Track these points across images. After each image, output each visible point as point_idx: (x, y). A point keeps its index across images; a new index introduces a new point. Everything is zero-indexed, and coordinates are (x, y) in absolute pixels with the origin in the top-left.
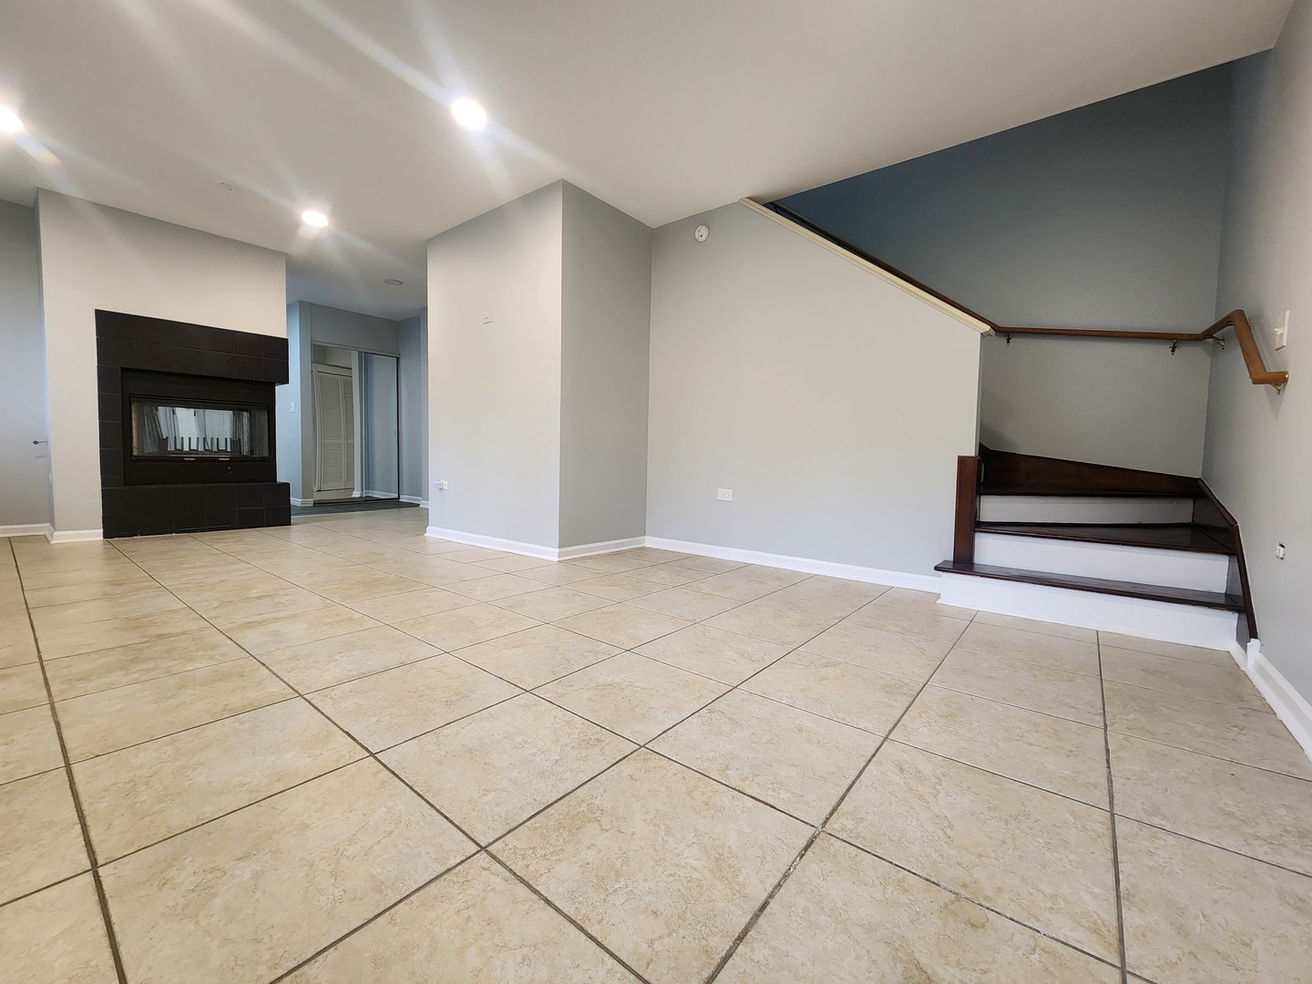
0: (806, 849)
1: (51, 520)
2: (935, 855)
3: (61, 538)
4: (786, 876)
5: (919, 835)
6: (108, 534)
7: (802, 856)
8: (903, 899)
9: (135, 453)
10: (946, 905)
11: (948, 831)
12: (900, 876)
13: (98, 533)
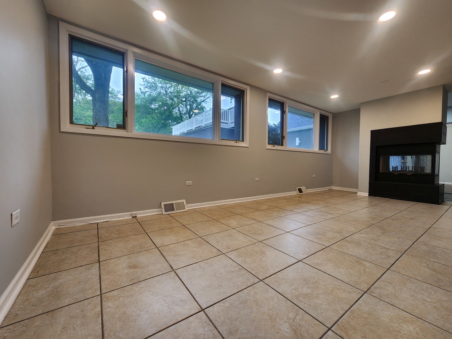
0: (171, 267)
1: (357, 188)
2: (149, 285)
3: (359, 194)
4: (167, 261)
5: (156, 286)
6: (370, 195)
7: (170, 265)
8: (147, 273)
9: (381, 172)
10: (140, 278)
11: (152, 293)
12: (152, 276)
13: (367, 194)
